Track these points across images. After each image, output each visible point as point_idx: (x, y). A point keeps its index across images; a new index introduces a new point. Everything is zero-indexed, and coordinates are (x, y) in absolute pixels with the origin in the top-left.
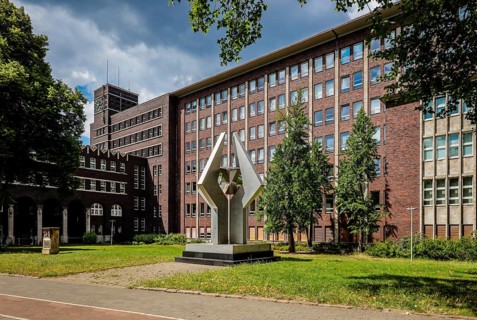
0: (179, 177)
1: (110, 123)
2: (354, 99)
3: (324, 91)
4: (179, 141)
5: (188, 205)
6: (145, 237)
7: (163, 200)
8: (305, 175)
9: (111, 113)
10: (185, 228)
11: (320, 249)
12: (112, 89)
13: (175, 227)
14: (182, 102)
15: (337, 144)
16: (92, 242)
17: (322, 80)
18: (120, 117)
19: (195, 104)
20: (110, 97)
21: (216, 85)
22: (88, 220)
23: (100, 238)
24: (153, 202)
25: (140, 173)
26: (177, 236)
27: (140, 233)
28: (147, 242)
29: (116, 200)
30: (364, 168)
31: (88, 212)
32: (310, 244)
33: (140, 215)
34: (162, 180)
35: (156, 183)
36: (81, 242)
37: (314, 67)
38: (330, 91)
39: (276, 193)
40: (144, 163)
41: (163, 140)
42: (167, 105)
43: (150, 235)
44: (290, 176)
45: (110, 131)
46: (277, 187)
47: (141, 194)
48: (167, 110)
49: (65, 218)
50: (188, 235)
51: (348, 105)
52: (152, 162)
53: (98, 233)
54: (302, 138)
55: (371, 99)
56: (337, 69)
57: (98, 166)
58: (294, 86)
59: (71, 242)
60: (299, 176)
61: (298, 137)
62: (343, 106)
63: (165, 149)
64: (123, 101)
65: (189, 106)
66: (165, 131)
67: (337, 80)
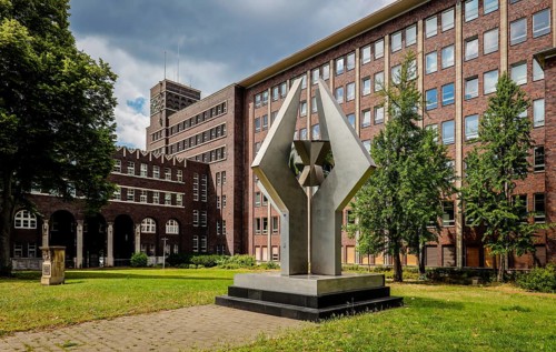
0: (247, 185)
1: (167, 125)
2: (486, 68)
3: (440, 62)
4: (247, 141)
5: (258, 220)
6: (206, 258)
7: (228, 213)
8: (419, 171)
9: (169, 113)
10: (255, 247)
11: (436, 277)
12: (170, 85)
13: (242, 248)
14: (252, 93)
15: (459, 132)
16: (142, 264)
17: (437, 45)
18: (179, 117)
19: (266, 94)
20: (169, 94)
21: (292, 69)
22: (138, 239)
23: (151, 260)
24: (216, 216)
25: (201, 182)
26: (244, 257)
27: (200, 253)
28: (207, 266)
29: (172, 214)
30: (512, 158)
31: (138, 228)
32: (422, 269)
33: (201, 232)
34: (226, 190)
35: (219, 194)
36: (128, 265)
37: (424, 30)
38: (449, 60)
39: (376, 199)
40: (205, 170)
41: (228, 142)
42: (233, 98)
43: (212, 257)
44: (396, 174)
45: (167, 135)
46: (376, 190)
47: (201, 206)
48: (233, 104)
49: (110, 236)
50: (258, 257)
51: (476, 77)
52: (215, 168)
53: (149, 254)
54: (413, 120)
55: (511, 66)
56: (458, 29)
57: (150, 173)
58: (395, 58)
59: (117, 265)
60: (409, 173)
61: (407, 119)
62: (468, 80)
63: (230, 152)
64: (183, 99)
65: (258, 98)
66: (230, 131)
67: (458, 44)
